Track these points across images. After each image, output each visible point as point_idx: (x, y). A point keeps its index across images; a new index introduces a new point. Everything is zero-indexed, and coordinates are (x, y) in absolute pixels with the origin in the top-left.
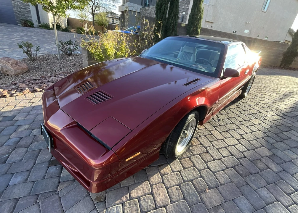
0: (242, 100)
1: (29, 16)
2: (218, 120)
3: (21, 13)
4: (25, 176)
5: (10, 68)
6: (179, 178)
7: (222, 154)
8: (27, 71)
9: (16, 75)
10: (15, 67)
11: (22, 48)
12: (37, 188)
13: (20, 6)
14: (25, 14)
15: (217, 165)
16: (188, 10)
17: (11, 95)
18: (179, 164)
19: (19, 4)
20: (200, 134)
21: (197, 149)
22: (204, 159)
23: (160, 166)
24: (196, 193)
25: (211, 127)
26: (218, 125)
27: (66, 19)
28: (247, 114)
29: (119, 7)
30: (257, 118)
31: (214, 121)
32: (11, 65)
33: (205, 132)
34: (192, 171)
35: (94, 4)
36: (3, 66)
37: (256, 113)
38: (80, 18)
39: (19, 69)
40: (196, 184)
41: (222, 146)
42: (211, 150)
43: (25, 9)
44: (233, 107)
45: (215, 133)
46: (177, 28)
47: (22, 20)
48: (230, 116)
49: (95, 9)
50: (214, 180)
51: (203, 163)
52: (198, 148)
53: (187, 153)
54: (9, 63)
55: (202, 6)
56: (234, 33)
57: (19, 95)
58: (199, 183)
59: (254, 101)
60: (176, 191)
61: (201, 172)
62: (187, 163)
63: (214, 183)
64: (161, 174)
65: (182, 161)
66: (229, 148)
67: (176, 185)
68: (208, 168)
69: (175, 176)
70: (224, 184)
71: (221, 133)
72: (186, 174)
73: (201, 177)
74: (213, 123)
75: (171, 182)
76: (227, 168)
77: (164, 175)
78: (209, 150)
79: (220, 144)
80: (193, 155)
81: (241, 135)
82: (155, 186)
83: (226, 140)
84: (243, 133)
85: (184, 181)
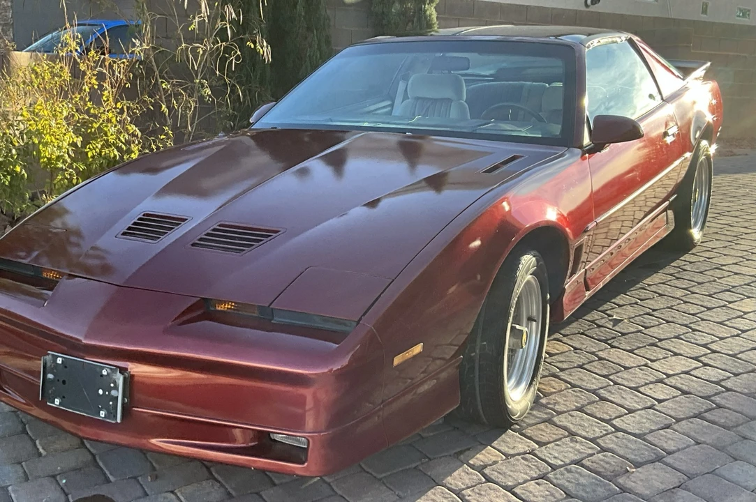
0: (687, 257)
2: (611, 323)
6: (536, 463)
7: (653, 396)
15: (645, 421)
18: (520, 438)
20: (558, 365)
21: (565, 399)
22: (599, 416)
23: (461, 452)
24: (601, 481)
25: (595, 343)
26: (616, 334)
28: (715, 291)
30: (751, 295)
31: (599, 326)
33: (574, 358)
34: (571, 445)
37: (745, 285)
40: (594, 464)
41: (647, 379)
42: (613, 394)
44: (657, 281)
45: (613, 355)
46: (328, 11)
48: (652, 305)
50: (644, 449)
51: (599, 423)
52: (565, 397)
53: (534, 412)
56: (587, 6)
58: (602, 463)
59: (733, 252)
60: (541, 488)
61: (600, 441)
62: (546, 432)
63: (647, 455)
64: (472, 467)
65: (529, 432)
66: (672, 381)
67: (533, 479)
68: (618, 429)
69: (520, 463)
70: (678, 450)
71: (631, 351)
72: (553, 454)
73: (603, 450)
74: (596, 332)
75: (515, 475)
76: (678, 420)
77: (485, 467)
78: (607, 395)
79: (639, 377)
80: (559, 413)
81: (705, 346)
82: (469, 491)
83: (655, 365)
84: (708, 339)
85: (554, 468)
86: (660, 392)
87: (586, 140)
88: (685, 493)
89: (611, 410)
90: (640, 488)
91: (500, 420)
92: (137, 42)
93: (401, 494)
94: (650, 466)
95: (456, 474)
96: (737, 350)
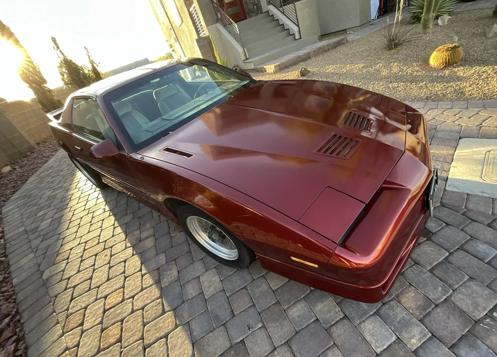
4: (472, 246)
12: (462, 221)
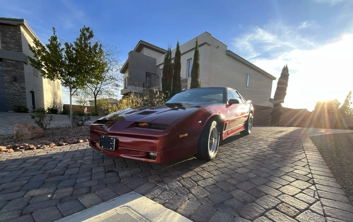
0: (248, 135)
1: (24, 103)
2: (233, 144)
3: (14, 100)
5: (27, 132)
6: (215, 167)
7: (242, 156)
8: (42, 136)
9: (31, 139)
10: (32, 131)
11: (34, 119)
13: (14, 93)
14: (19, 101)
15: (241, 160)
16: (187, 87)
17: (38, 148)
18: (212, 163)
19: (13, 91)
23: (198, 165)
24: (231, 171)
26: (234, 146)
27: (62, 106)
28: (254, 140)
29: (121, 90)
32: (29, 129)
33: (225, 150)
34: (224, 164)
35: (96, 89)
36: (19, 130)
38: (79, 104)
39: (36, 133)
40: (229, 167)
41: (241, 153)
43: (21, 96)
45: (233, 149)
47: (15, 106)
48: (241, 142)
49: (97, 93)
51: (230, 160)
52: (223, 156)
53: (216, 158)
54: (27, 127)
55: (199, 80)
57: (46, 147)
58: (231, 167)
60: (216, 172)
61: (230, 163)
62: (218, 162)
63: (241, 166)
64: (200, 168)
65: (214, 162)
66: (246, 153)
67: (214, 170)
68: (234, 161)
69: (212, 167)
70: (249, 165)
71: (237, 149)
72: (219, 166)
73: (231, 165)
74: (229, 146)
75: (210, 169)
76: (248, 160)
77: (203, 167)
78: (232, 156)
79: (239, 153)
80: (221, 158)
81: (253, 148)
82: (199, 172)
83: (243, 151)
84: (253, 147)
85: (219, 168)
86: (244, 155)
87: (228, 103)
88: (251, 173)
89: (233, 158)
90: (240, 172)
91: (207, 159)
92: (145, 97)
93: (183, 172)
94: (242, 168)
95: (196, 169)
96: (260, 149)
